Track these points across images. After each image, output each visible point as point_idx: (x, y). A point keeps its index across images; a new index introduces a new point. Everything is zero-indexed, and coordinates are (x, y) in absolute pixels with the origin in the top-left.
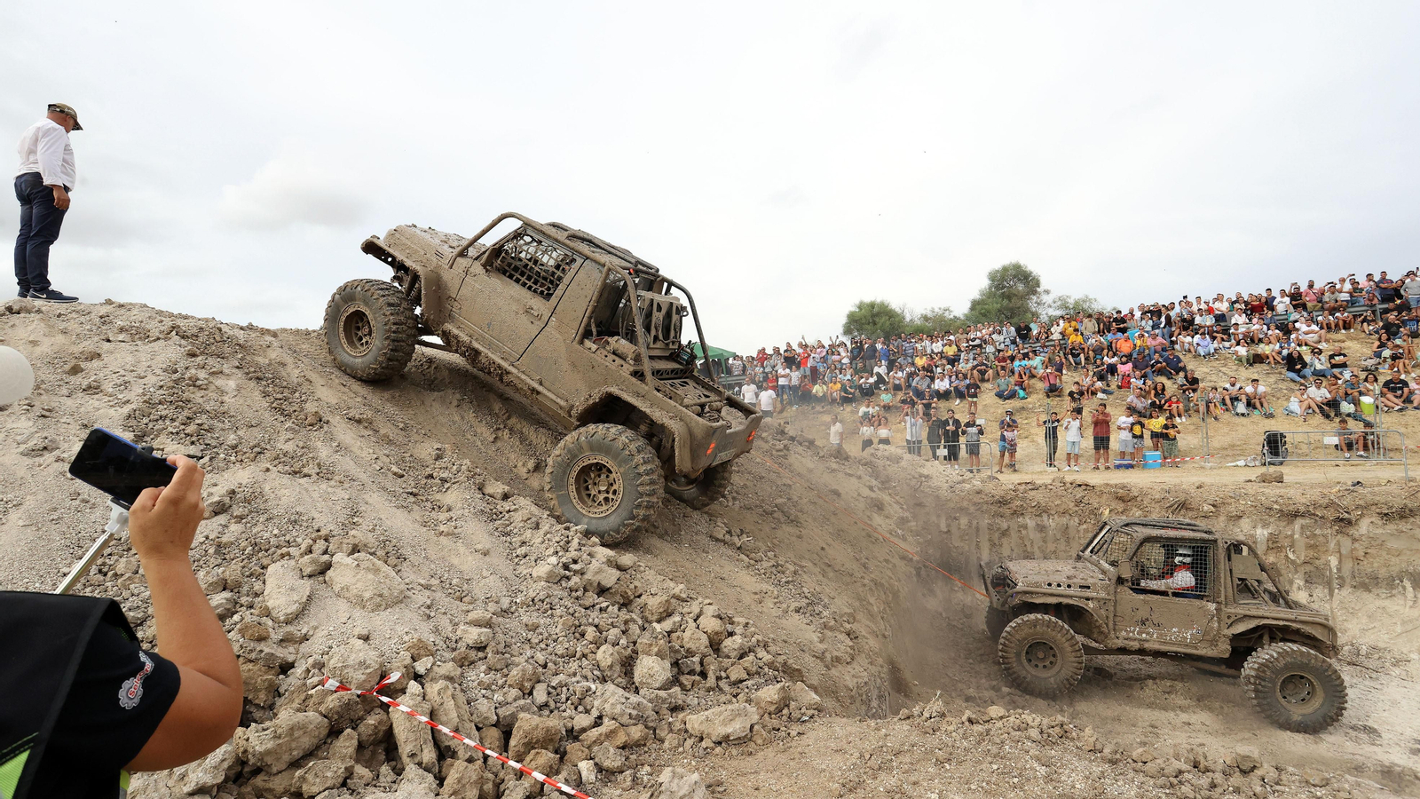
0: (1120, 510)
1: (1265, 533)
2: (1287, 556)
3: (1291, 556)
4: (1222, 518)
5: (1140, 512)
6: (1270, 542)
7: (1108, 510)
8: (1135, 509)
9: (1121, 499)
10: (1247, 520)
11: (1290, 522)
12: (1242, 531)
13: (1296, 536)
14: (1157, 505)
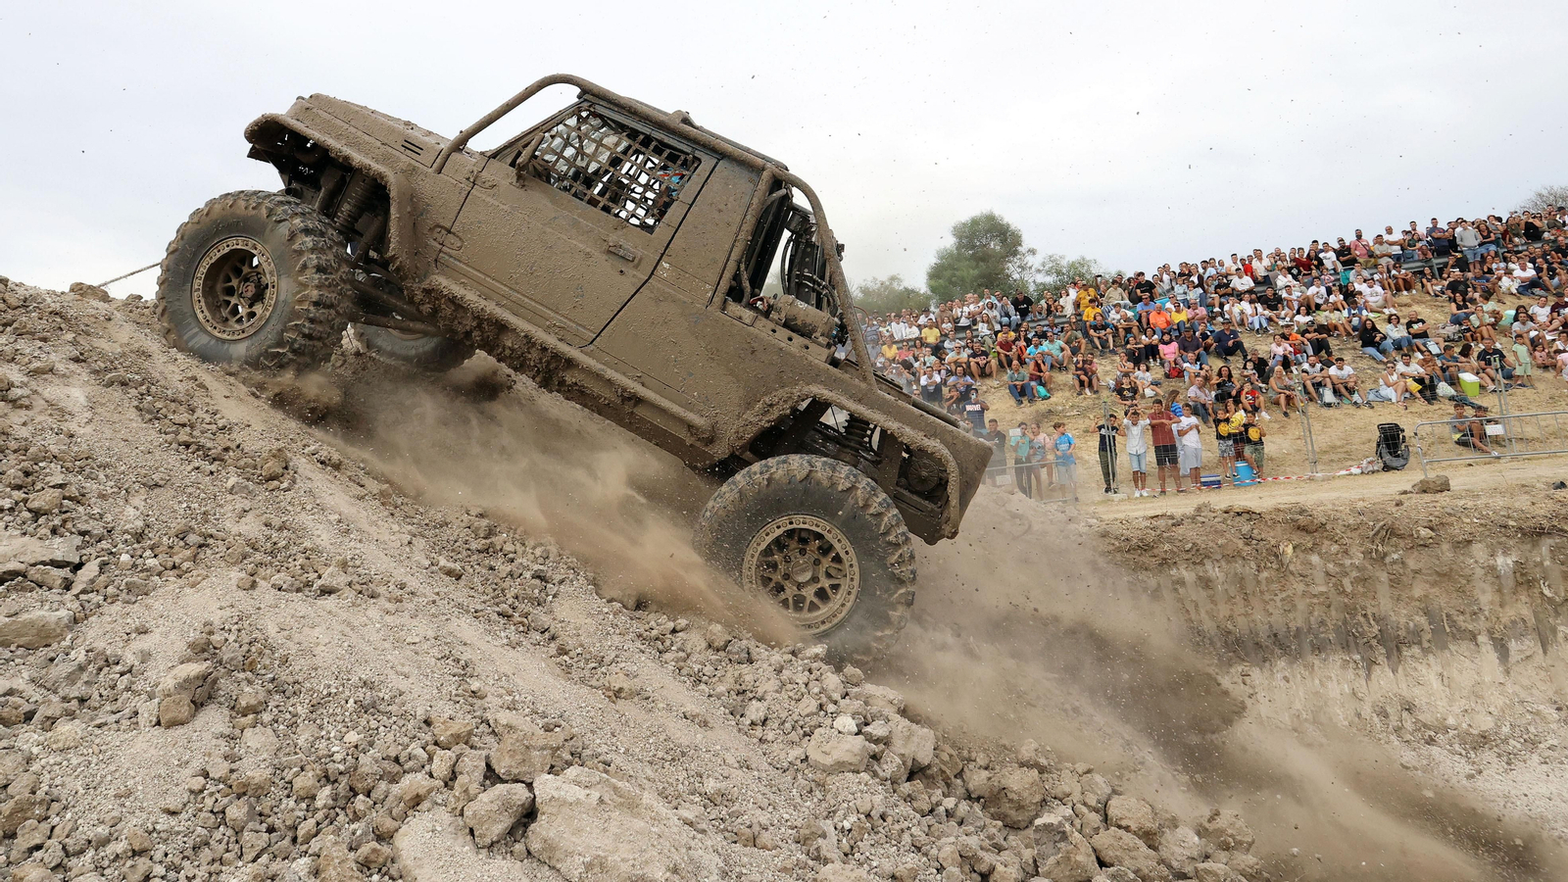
0: (1310, 545)
1: (1509, 562)
2: (1542, 593)
3: (1546, 592)
4: (1445, 546)
5: (1336, 546)
6: (1518, 575)
7: (1291, 546)
8: (1326, 542)
9: (1303, 529)
10: (1480, 545)
11: (1535, 545)
12: (1476, 562)
13: (1547, 563)
14: (1355, 535)
